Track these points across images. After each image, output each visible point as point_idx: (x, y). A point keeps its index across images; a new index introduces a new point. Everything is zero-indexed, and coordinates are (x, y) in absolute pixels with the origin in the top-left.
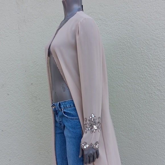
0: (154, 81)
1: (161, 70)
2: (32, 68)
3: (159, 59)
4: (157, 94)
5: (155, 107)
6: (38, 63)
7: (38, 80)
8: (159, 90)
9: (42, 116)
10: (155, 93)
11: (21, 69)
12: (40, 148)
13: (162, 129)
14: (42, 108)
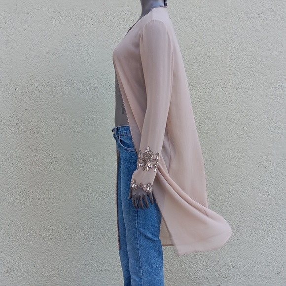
0: (203, 107)
1: (212, 93)
2: (28, 84)
3: (210, 79)
4: (207, 123)
5: (204, 140)
6: (38, 78)
7: (37, 104)
8: (209, 118)
9: (42, 158)
10: (204, 122)
11: (7, 86)
12: (37, 206)
13: (211, 166)
14: (42, 146)
